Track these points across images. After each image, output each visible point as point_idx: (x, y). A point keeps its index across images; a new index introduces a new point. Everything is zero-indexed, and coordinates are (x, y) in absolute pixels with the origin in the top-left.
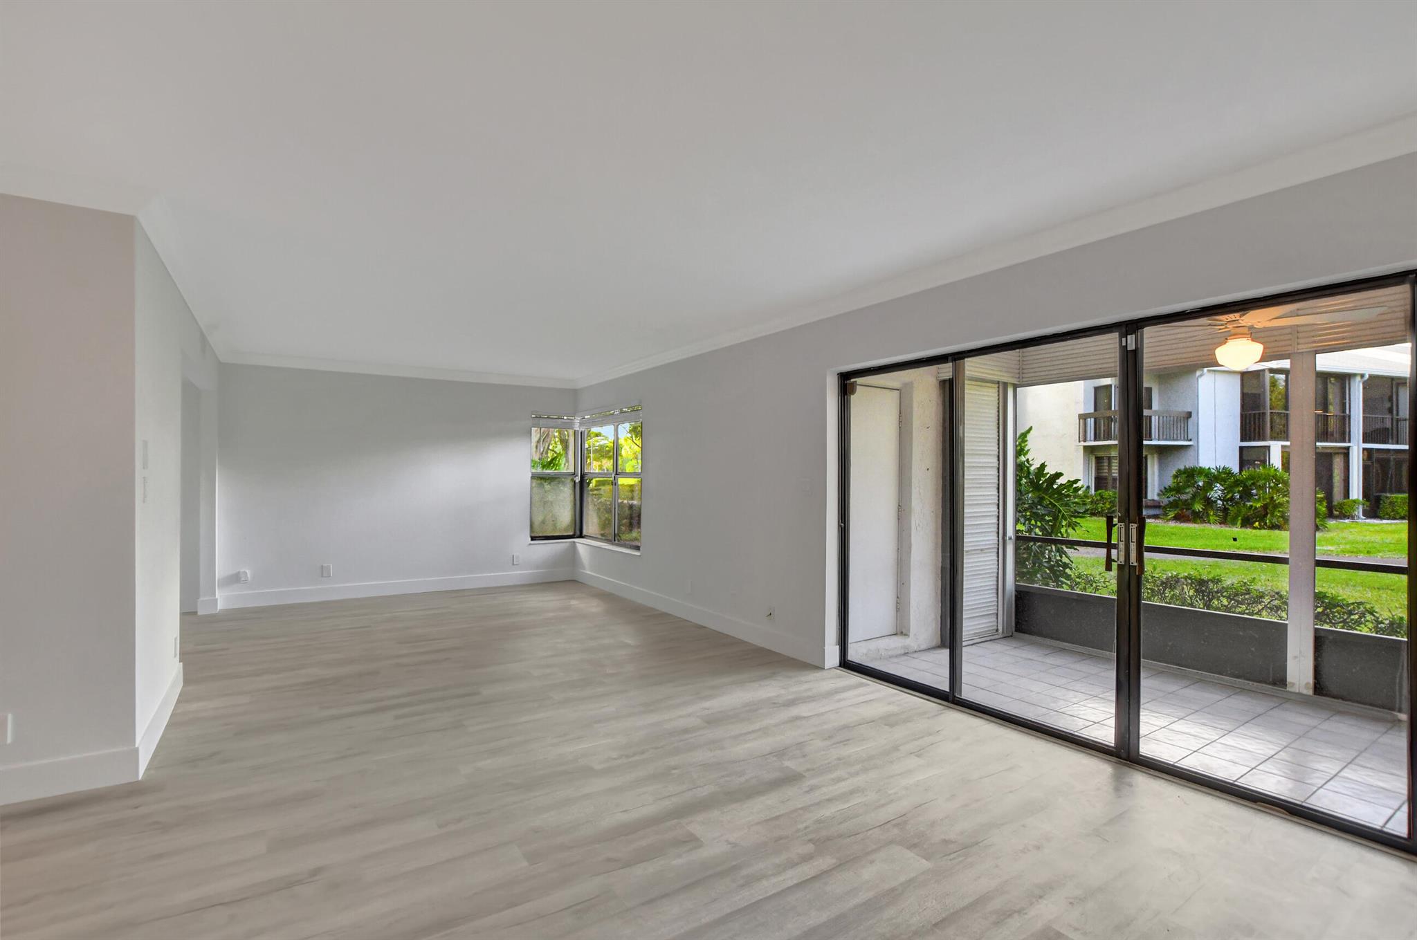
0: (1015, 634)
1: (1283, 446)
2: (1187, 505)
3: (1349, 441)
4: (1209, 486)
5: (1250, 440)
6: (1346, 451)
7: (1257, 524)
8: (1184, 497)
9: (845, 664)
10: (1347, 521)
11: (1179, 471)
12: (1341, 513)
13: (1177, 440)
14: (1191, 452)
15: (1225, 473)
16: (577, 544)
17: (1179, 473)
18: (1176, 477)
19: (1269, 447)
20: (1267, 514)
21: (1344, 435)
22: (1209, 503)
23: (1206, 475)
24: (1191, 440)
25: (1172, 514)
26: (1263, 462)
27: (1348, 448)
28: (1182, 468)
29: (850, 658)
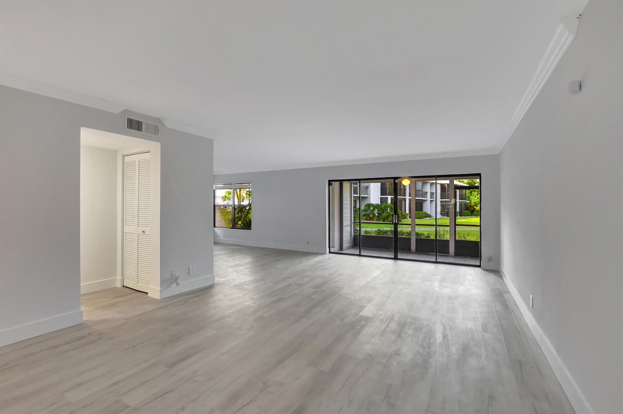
0: (354, 247)
1: (391, 198)
2: (368, 215)
3: (406, 196)
4: (374, 210)
5: (383, 196)
6: (405, 199)
7: (386, 221)
8: (367, 213)
9: (330, 252)
10: (405, 220)
11: (366, 204)
12: (404, 217)
13: (365, 195)
14: (368, 199)
15: (378, 205)
16: (215, 229)
17: (366, 205)
18: (365, 206)
19: (388, 198)
20: (388, 218)
21: (405, 195)
22: (374, 215)
23: (373, 206)
24: (368, 195)
25: (365, 218)
26: (386, 202)
27: (405, 198)
28: (367, 204)
29: (331, 251)
